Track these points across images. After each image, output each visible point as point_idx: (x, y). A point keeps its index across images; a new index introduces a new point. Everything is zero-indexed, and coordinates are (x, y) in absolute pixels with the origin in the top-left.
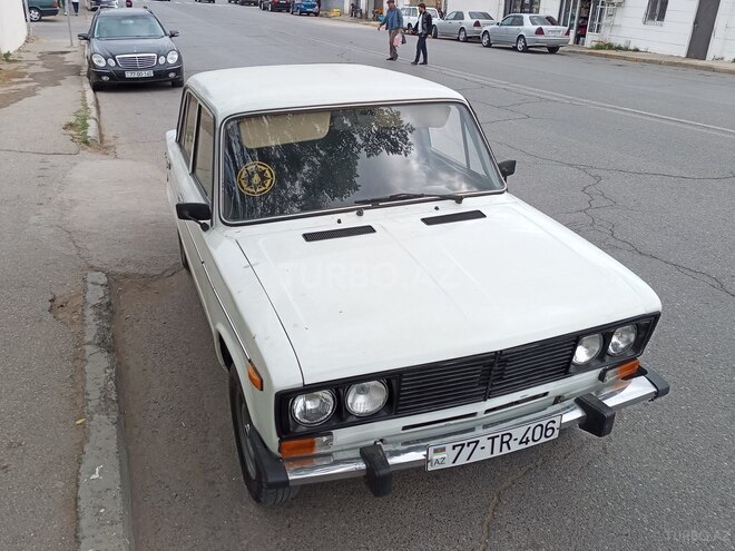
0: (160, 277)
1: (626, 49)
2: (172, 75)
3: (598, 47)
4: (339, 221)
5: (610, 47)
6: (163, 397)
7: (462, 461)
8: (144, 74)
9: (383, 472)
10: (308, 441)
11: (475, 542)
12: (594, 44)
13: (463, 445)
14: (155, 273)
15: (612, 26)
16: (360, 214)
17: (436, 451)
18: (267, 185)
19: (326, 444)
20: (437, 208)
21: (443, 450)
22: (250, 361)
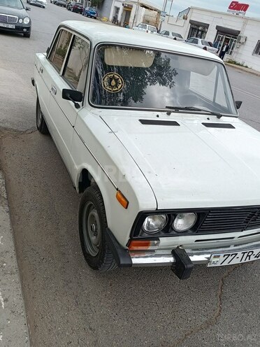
0: (24, 132)
1: (242, 66)
2: (25, 30)
3: (229, 62)
4: (158, 116)
5: (235, 63)
6: (31, 200)
7: (225, 264)
8: (10, 26)
9: (189, 266)
10: (146, 242)
11: (214, 306)
12: (228, 60)
13: (229, 255)
14: (21, 130)
15: (237, 53)
16: (169, 114)
17: (215, 257)
18: (119, 87)
19: (155, 245)
20: (208, 119)
21: (219, 256)
22: (117, 189)
